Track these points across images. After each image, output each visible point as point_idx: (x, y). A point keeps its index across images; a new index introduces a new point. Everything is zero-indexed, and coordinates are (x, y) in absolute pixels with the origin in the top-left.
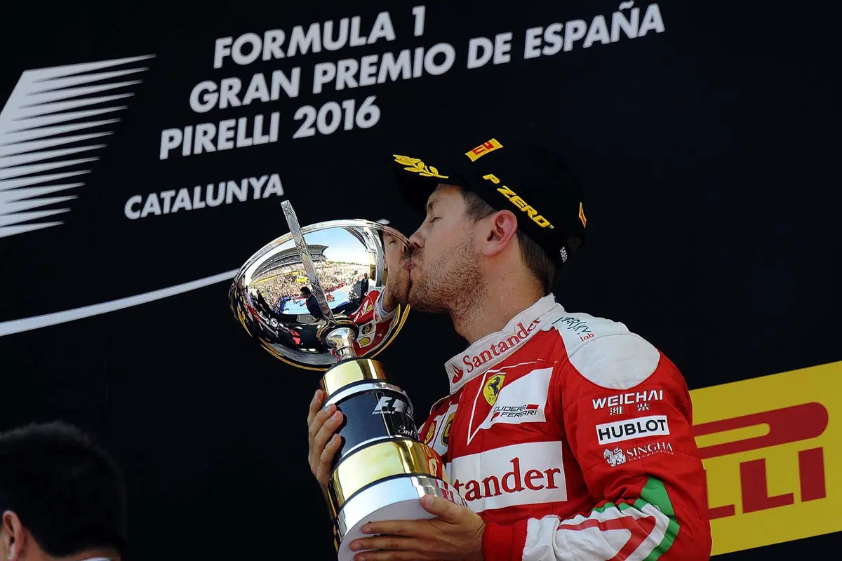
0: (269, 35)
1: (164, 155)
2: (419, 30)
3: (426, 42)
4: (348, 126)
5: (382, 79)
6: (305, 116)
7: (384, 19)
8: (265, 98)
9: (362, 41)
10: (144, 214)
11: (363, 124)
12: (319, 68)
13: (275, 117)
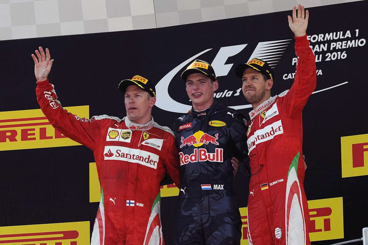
0: (320, 35)
1: (293, 64)
2: (357, 35)
3: (359, 38)
4: (339, 58)
5: (347, 47)
6: (328, 55)
7: (348, 32)
8: (318, 51)
9: (343, 37)
10: (288, 78)
11: (342, 58)
12: (332, 44)
13: (321, 55)
